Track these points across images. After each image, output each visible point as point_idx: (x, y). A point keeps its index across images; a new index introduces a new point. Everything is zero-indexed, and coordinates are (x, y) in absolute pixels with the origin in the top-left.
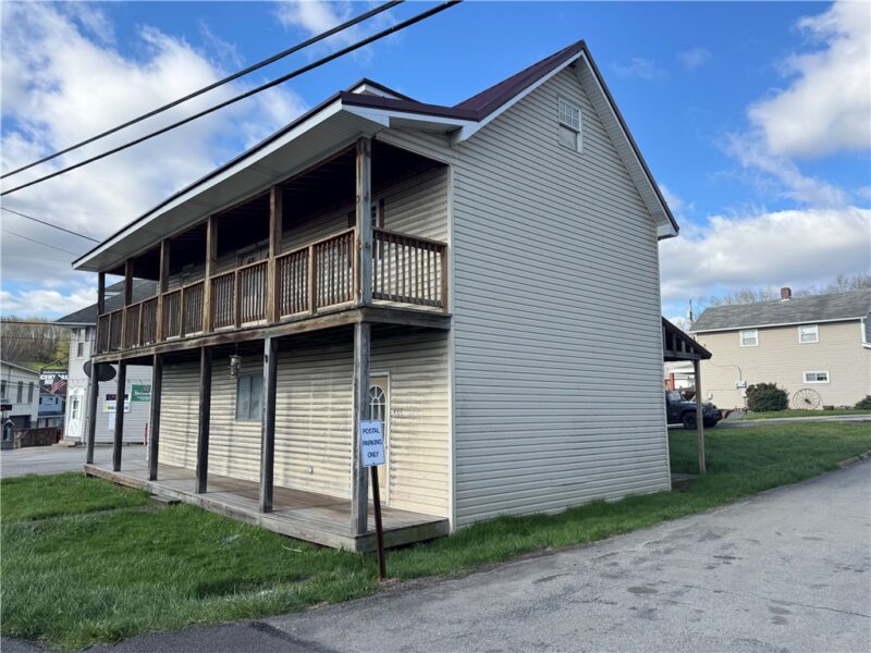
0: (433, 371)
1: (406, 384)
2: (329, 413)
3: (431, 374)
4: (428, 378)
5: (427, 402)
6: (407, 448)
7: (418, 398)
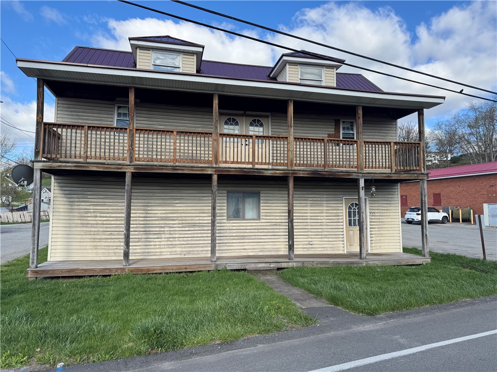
0: (391, 198)
1: (376, 202)
2: (324, 214)
3: (390, 199)
4: (387, 201)
5: (388, 210)
6: (378, 228)
7: (383, 208)
